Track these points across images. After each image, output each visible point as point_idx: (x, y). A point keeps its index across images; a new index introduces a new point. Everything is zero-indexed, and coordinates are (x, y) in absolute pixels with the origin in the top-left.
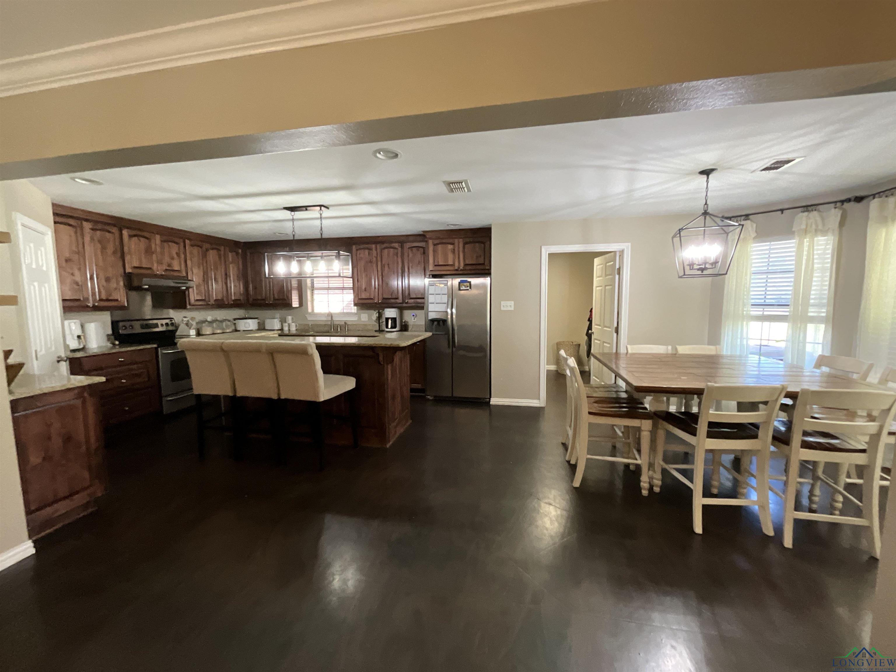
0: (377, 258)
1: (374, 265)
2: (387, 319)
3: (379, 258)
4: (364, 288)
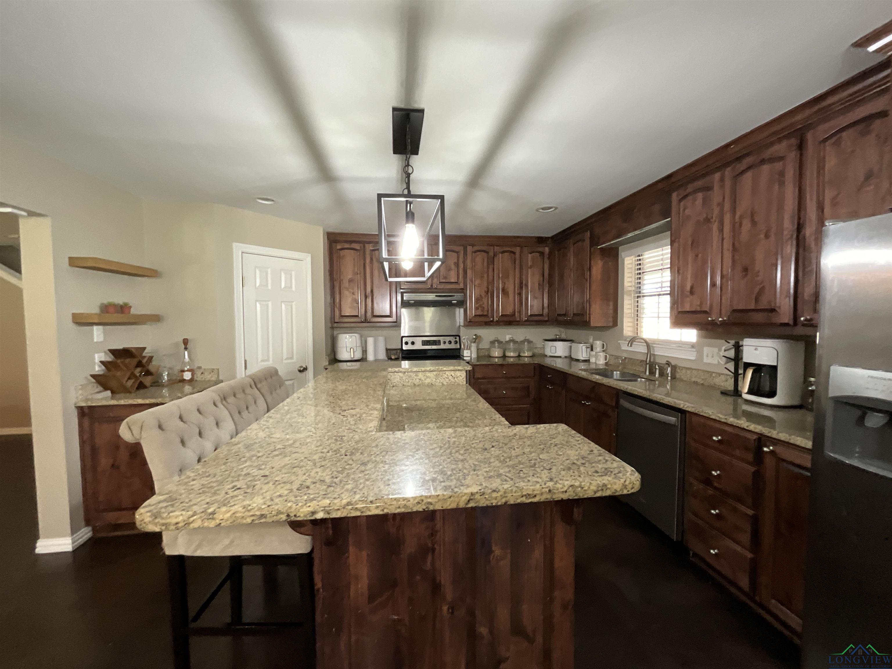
0: (721, 205)
1: (715, 227)
2: (747, 365)
3: (727, 206)
4: (688, 288)
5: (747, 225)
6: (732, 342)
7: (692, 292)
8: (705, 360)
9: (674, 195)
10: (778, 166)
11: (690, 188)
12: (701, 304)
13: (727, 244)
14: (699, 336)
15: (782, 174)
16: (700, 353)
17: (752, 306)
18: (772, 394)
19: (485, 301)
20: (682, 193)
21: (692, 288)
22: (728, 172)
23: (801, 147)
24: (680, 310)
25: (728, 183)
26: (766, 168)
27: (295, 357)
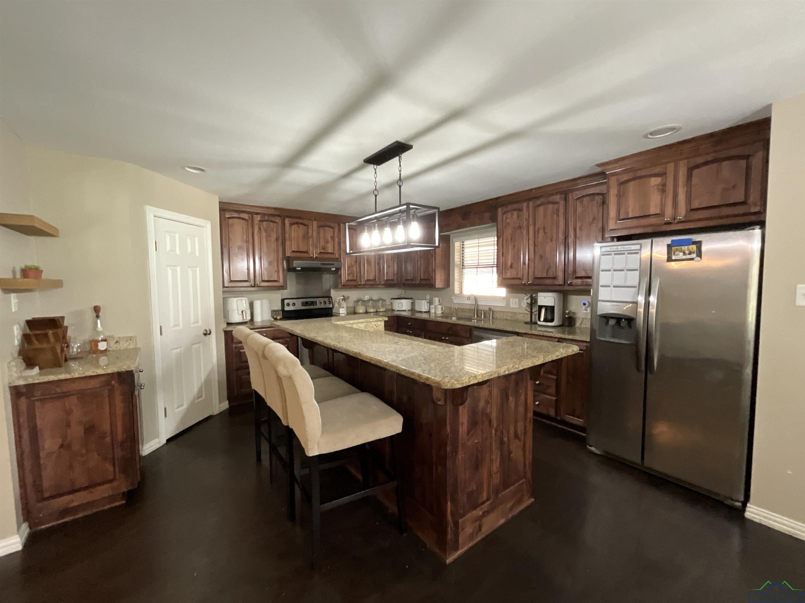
0: (528, 220)
1: (525, 232)
2: (540, 307)
3: (531, 222)
4: (509, 263)
5: (541, 233)
6: (529, 295)
7: (511, 267)
8: (511, 306)
9: (500, 210)
10: (556, 206)
11: (510, 207)
12: (517, 274)
13: (531, 242)
14: (508, 292)
15: (558, 210)
16: (508, 303)
17: (545, 275)
18: (552, 320)
19: (355, 269)
20: (505, 209)
21: (512, 264)
22: (531, 203)
23: (566, 199)
24: (504, 277)
25: (531, 209)
26: (551, 206)
27: (200, 321)
